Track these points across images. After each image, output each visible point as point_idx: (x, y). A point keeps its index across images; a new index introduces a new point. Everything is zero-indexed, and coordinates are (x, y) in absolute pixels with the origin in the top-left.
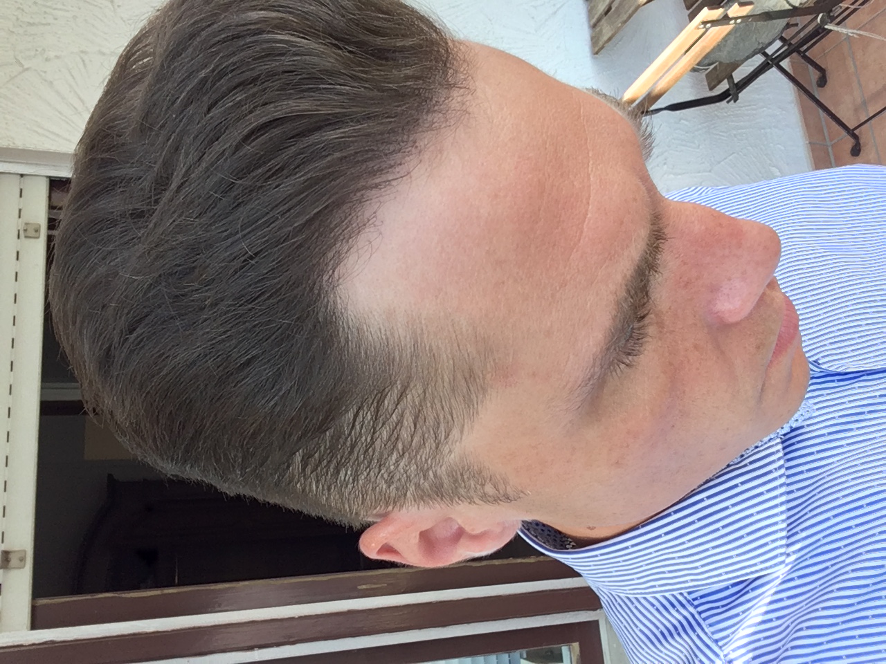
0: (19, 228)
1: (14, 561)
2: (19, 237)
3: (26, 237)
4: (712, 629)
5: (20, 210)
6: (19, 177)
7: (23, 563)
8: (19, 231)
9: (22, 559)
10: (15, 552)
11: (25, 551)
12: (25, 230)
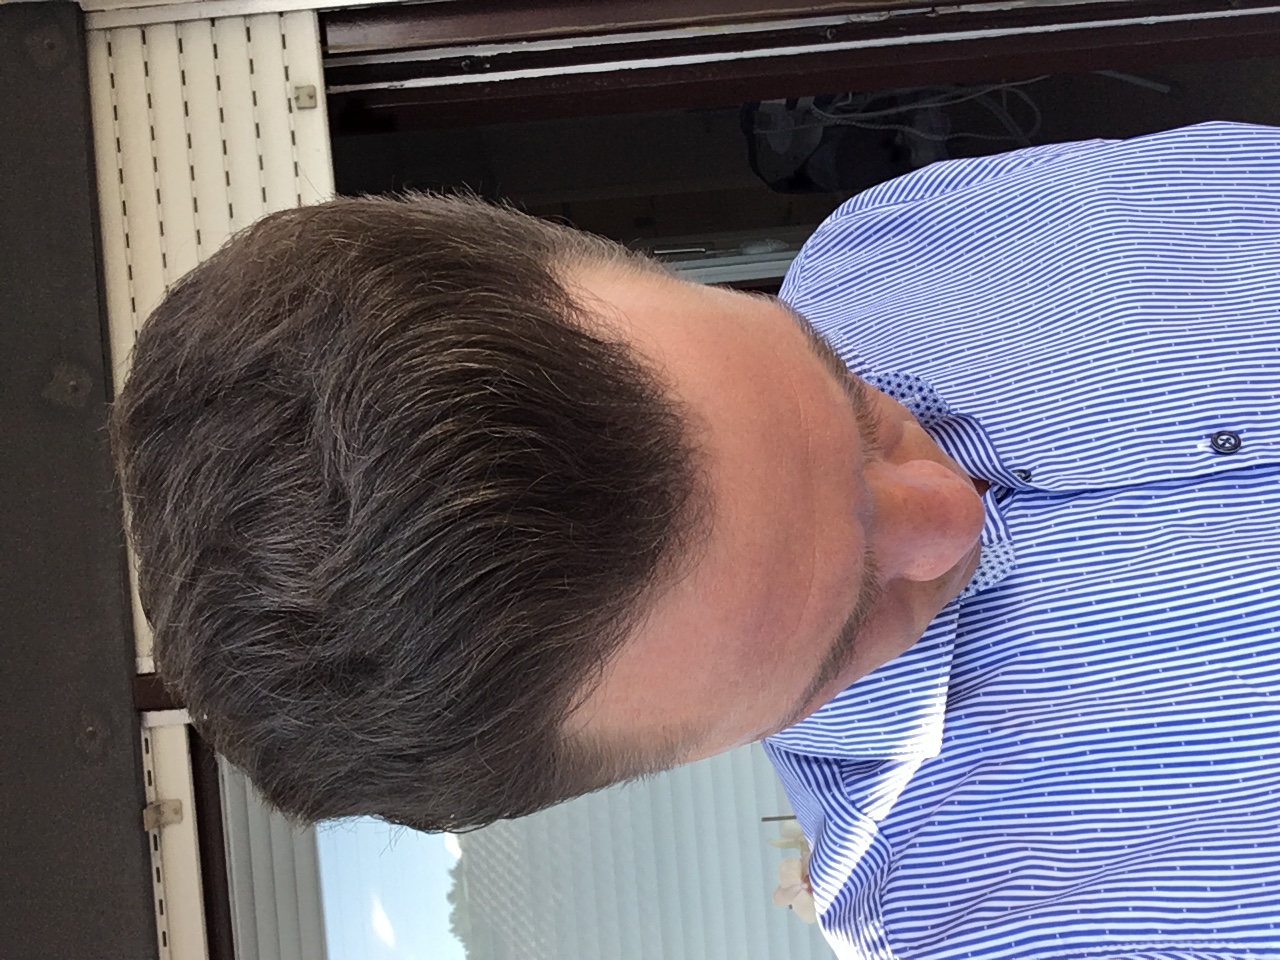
0: (289, 96)
2: (291, 110)
3: (299, 108)
4: (849, 789)
5: (286, 69)
6: (277, 16)
8: (289, 100)
12: (297, 99)
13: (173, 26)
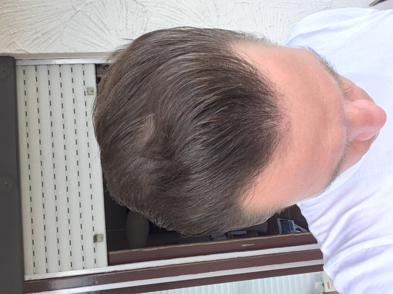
0: (85, 90)
1: (99, 239)
2: (85, 95)
3: (88, 95)
5: (84, 82)
6: (82, 65)
7: (102, 239)
8: (85, 92)
9: (102, 238)
10: (99, 235)
11: (103, 234)
12: (87, 92)
13: (46, 66)
